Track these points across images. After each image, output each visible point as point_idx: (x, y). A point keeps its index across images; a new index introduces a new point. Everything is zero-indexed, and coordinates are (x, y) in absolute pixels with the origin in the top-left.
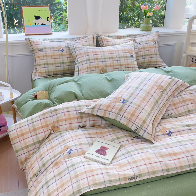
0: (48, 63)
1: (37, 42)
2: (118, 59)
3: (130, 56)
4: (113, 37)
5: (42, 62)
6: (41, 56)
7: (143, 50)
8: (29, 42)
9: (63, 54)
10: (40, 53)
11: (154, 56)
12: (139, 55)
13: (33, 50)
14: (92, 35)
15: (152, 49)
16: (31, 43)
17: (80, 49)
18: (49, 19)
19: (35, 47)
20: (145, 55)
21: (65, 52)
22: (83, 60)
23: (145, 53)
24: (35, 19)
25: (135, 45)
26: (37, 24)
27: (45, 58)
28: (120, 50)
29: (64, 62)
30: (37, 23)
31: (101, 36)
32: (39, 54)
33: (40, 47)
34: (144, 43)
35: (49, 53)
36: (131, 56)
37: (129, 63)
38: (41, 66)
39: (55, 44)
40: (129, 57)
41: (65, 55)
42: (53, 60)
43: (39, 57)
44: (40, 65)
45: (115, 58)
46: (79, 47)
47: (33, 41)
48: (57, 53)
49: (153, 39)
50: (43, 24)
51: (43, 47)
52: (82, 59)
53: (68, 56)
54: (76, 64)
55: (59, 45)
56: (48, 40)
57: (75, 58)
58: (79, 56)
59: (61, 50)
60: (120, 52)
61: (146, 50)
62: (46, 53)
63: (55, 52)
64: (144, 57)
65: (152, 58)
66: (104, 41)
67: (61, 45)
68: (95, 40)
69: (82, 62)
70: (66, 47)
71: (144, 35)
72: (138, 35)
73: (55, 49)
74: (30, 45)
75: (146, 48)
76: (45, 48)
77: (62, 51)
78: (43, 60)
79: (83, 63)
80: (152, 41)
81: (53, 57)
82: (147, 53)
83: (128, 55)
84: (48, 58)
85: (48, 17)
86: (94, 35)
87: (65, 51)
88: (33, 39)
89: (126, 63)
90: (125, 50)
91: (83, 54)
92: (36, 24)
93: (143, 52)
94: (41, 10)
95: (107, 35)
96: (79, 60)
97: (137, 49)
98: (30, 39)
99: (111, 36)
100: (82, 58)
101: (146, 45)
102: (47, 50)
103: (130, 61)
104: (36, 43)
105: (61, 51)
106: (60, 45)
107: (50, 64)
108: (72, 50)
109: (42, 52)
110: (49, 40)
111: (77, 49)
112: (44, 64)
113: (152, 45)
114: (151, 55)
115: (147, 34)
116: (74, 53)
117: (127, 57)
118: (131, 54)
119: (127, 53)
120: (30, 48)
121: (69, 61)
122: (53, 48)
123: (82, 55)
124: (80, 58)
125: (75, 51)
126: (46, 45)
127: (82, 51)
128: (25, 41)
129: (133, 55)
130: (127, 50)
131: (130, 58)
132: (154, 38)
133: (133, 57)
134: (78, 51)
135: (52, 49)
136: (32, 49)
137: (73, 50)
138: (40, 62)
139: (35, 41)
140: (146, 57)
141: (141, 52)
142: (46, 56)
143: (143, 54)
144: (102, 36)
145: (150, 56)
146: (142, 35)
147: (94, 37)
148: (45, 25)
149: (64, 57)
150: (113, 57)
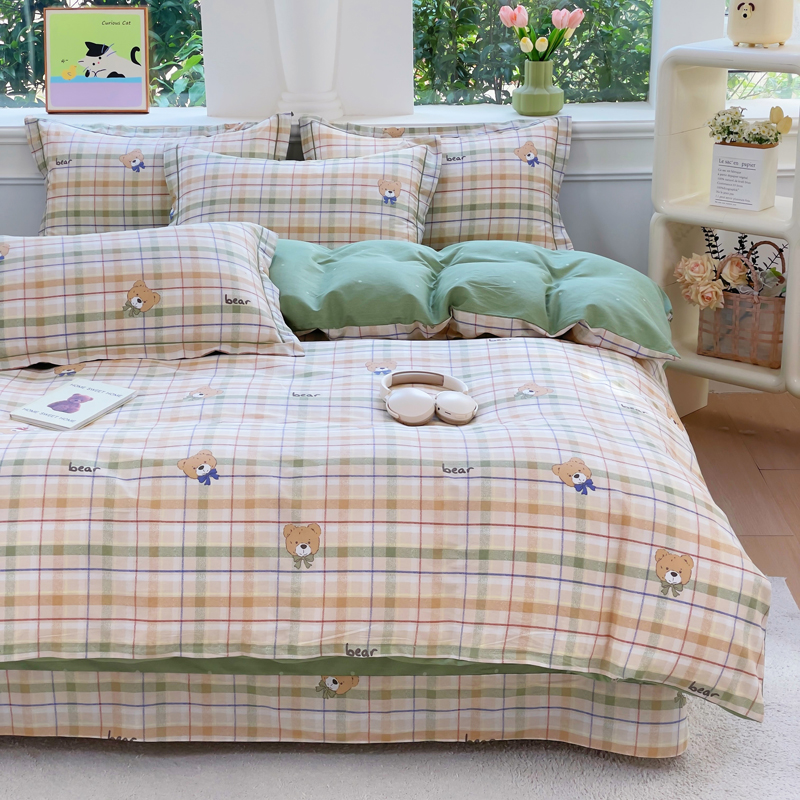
0: (81, 209)
1: (58, 134)
2: (326, 207)
3: (380, 198)
4: (366, 129)
5: (60, 204)
6: (61, 185)
7: (468, 184)
8: (37, 135)
9: (140, 179)
10: (58, 171)
11: (516, 213)
12: (449, 205)
13: (45, 164)
14: (274, 118)
15: (508, 183)
16: (40, 138)
17: (194, 162)
18: (140, 56)
19: (49, 152)
20: (473, 207)
21: (146, 174)
22: (192, 203)
23: (474, 197)
24: (88, 54)
25: (431, 161)
26: (92, 75)
27: (72, 191)
28: (345, 176)
29: (139, 209)
30: (92, 69)
31: (311, 123)
32: (55, 175)
33: (63, 150)
34: (478, 157)
35: (88, 174)
36: (386, 198)
37: (367, 226)
38: (56, 221)
39: (120, 145)
40: (374, 202)
41: (145, 184)
42: (98, 199)
43: (54, 186)
44: (53, 215)
45: (312, 201)
46: (191, 157)
47: (46, 130)
48: (117, 174)
49: (530, 145)
50: (114, 75)
51: (74, 152)
52: (189, 199)
53: (158, 189)
54: (172, 218)
55: (132, 148)
56: (106, 131)
57: (175, 198)
58: (185, 191)
59: (134, 165)
60: (339, 181)
61: (479, 184)
62: (78, 175)
63: (111, 170)
64: (467, 214)
65: (506, 221)
66: (317, 144)
67: (142, 148)
68: (286, 137)
69: (188, 209)
70: (155, 157)
71: (500, 127)
72: (477, 126)
73: (113, 162)
74: (36, 142)
75: (484, 177)
76: (79, 156)
77: (136, 169)
78: (64, 200)
79: (192, 213)
80: (517, 151)
81: (100, 190)
82: (484, 196)
83: (375, 194)
84: (83, 190)
85: (136, 49)
86: (282, 117)
87: (149, 170)
88: (48, 123)
89: (356, 225)
90: (365, 176)
91: (197, 180)
92: (87, 74)
93: (467, 193)
94: (114, 23)
95: (344, 123)
96: (183, 203)
97: (436, 181)
98: (41, 123)
99: (358, 128)
100: (192, 195)
101: (484, 168)
102: (83, 162)
103: (373, 220)
104: (53, 138)
105: (134, 168)
106: (138, 147)
107: (87, 213)
108: (168, 165)
109: (66, 170)
110: (110, 132)
111: (185, 163)
112: (67, 214)
113: (515, 167)
114: (502, 206)
115: (518, 124)
116: (174, 177)
117: (363, 202)
118: (388, 194)
119: (369, 189)
120: (39, 154)
121: (159, 208)
122: (108, 157)
123: (193, 186)
124: (185, 197)
125: (178, 172)
126: (85, 145)
127: (198, 172)
128: (23, 131)
129: (394, 199)
130: (375, 176)
131: (378, 209)
132: (534, 140)
133: (393, 203)
134: (184, 171)
135: (101, 162)
136: (41, 161)
137: (173, 168)
138: (53, 206)
139: (53, 130)
140: (478, 213)
141: (459, 194)
142: (78, 184)
143: (467, 203)
144: (316, 125)
145: (496, 213)
146: (494, 128)
147: (282, 126)
148: (122, 76)
149: (140, 190)
150: (307, 197)
